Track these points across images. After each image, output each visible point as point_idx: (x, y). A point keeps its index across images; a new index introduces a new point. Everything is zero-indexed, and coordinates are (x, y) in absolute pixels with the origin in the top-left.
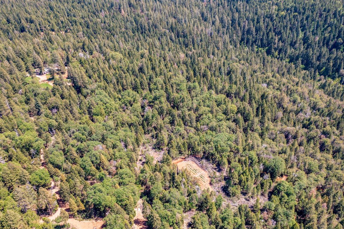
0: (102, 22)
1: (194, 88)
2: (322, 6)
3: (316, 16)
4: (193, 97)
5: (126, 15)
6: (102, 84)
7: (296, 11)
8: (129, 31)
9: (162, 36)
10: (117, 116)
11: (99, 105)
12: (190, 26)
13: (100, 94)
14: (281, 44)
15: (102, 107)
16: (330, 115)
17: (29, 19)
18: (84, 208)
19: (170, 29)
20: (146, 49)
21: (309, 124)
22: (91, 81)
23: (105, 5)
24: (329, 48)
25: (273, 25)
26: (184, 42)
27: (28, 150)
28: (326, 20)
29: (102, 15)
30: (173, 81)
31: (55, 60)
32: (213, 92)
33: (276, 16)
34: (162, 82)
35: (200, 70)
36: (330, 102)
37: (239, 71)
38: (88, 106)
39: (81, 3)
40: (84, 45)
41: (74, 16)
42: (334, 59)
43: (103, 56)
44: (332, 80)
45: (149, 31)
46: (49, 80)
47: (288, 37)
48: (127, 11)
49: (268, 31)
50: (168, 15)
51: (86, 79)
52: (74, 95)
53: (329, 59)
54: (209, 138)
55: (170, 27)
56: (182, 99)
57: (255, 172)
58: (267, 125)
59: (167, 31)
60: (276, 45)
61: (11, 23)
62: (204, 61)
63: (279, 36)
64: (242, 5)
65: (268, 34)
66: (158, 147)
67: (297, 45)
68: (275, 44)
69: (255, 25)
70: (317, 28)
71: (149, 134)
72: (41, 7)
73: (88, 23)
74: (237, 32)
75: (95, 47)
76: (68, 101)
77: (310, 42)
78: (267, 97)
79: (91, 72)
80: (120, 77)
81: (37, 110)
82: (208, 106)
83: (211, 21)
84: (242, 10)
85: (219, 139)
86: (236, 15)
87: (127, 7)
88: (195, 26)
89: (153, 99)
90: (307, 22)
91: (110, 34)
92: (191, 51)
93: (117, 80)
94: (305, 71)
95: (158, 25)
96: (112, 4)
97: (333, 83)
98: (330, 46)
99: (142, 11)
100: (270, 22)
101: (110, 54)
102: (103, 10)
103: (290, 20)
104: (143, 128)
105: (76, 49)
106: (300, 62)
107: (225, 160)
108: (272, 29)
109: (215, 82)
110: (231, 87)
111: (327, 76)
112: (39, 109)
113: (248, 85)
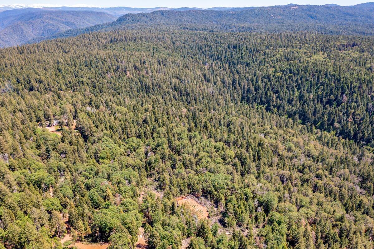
0: (108, 83)
1: (195, 136)
2: (314, 67)
3: (309, 77)
4: (194, 145)
5: (131, 76)
6: (108, 132)
7: (291, 73)
8: (134, 90)
9: (165, 94)
10: (122, 160)
11: (105, 150)
12: (192, 86)
13: (107, 141)
14: (279, 101)
15: (108, 152)
16: (323, 161)
17: (38, 80)
18: (90, 232)
19: (174, 89)
20: (150, 105)
21: (303, 169)
22: (98, 130)
23: (111, 67)
24: (323, 105)
25: (271, 85)
26: (186, 100)
27: (39, 186)
28: (318, 80)
29: (108, 76)
30: (175, 131)
31: (65, 112)
32: (212, 140)
33: (273, 77)
34: (164, 131)
35: (200, 122)
36: (323, 150)
37: (238, 123)
38: (95, 151)
39: (88, 66)
40: (91, 101)
41: (82, 77)
42: (328, 114)
43: (109, 110)
44: (327, 133)
45: (153, 90)
46: (58, 130)
47: (285, 95)
48: (132, 73)
49: (266, 90)
50: (171, 76)
51: (94, 128)
52: (82, 143)
53: (323, 114)
54: (207, 178)
55: (173, 86)
56: (182, 146)
57: (249, 206)
58: (263, 169)
59: (171, 90)
60: (275, 102)
61: (21, 83)
62: (205, 115)
63: (277, 95)
64: (241, 68)
65: (266, 93)
66: (160, 188)
67: (294, 102)
68: (273, 101)
69: (254, 85)
70: (311, 86)
71: (151, 177)
72: (49, 70)
73: (95, 83)
74: (237, 91)
75: (102, 102)
76: (76, 147)
77: (305, 99)
78: (262, 144)
79: (98, 123)
80: (125, 128)
81: (47, 154)
82: (207, 152)
83: (213, 82)
84: (242, 72)
85: (216, 178)
86: (237, 76)
87: (132, 69)
88: (198, 86)
89: (156, 146)
90: (302, 82)
91: (116, 93)
92: (193, 106)
93: (122, 130)
94: (303, 125)
95: (162, 84)
96: (118, 67)
97: (329, 135)
98: (324, 103)
99: (147, 73)
100: (268, 82)
101: (116, 109)
102: (109, 72)
103: (286, 80)
104: (146, 171)
105: (84, 105)
106: (298, 117)
107: (222, 196)
108: (270, 88)
109: (214, 132)
110: (229, 136)
111: (323, 130)
112: (49, 154)
113: (245, 134)
